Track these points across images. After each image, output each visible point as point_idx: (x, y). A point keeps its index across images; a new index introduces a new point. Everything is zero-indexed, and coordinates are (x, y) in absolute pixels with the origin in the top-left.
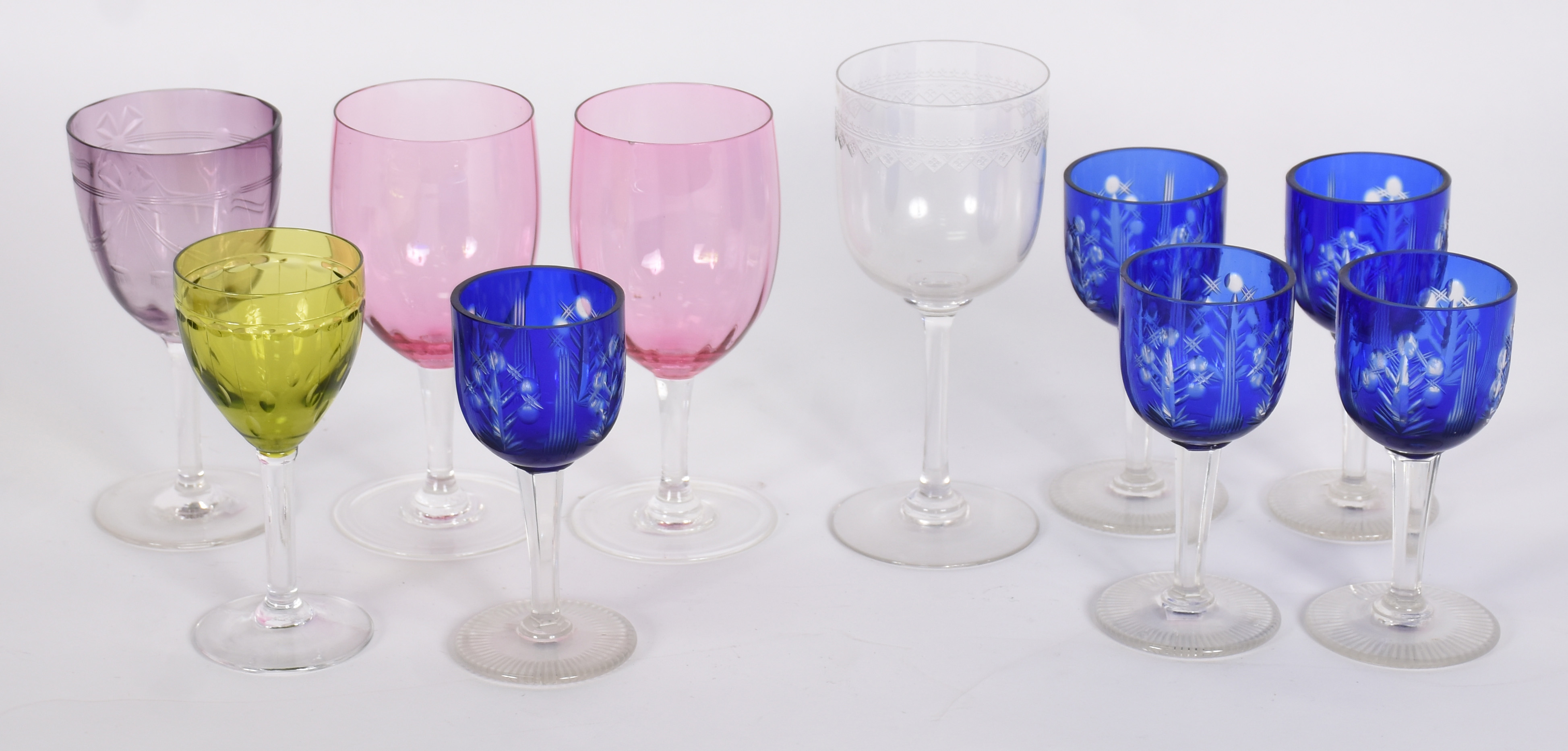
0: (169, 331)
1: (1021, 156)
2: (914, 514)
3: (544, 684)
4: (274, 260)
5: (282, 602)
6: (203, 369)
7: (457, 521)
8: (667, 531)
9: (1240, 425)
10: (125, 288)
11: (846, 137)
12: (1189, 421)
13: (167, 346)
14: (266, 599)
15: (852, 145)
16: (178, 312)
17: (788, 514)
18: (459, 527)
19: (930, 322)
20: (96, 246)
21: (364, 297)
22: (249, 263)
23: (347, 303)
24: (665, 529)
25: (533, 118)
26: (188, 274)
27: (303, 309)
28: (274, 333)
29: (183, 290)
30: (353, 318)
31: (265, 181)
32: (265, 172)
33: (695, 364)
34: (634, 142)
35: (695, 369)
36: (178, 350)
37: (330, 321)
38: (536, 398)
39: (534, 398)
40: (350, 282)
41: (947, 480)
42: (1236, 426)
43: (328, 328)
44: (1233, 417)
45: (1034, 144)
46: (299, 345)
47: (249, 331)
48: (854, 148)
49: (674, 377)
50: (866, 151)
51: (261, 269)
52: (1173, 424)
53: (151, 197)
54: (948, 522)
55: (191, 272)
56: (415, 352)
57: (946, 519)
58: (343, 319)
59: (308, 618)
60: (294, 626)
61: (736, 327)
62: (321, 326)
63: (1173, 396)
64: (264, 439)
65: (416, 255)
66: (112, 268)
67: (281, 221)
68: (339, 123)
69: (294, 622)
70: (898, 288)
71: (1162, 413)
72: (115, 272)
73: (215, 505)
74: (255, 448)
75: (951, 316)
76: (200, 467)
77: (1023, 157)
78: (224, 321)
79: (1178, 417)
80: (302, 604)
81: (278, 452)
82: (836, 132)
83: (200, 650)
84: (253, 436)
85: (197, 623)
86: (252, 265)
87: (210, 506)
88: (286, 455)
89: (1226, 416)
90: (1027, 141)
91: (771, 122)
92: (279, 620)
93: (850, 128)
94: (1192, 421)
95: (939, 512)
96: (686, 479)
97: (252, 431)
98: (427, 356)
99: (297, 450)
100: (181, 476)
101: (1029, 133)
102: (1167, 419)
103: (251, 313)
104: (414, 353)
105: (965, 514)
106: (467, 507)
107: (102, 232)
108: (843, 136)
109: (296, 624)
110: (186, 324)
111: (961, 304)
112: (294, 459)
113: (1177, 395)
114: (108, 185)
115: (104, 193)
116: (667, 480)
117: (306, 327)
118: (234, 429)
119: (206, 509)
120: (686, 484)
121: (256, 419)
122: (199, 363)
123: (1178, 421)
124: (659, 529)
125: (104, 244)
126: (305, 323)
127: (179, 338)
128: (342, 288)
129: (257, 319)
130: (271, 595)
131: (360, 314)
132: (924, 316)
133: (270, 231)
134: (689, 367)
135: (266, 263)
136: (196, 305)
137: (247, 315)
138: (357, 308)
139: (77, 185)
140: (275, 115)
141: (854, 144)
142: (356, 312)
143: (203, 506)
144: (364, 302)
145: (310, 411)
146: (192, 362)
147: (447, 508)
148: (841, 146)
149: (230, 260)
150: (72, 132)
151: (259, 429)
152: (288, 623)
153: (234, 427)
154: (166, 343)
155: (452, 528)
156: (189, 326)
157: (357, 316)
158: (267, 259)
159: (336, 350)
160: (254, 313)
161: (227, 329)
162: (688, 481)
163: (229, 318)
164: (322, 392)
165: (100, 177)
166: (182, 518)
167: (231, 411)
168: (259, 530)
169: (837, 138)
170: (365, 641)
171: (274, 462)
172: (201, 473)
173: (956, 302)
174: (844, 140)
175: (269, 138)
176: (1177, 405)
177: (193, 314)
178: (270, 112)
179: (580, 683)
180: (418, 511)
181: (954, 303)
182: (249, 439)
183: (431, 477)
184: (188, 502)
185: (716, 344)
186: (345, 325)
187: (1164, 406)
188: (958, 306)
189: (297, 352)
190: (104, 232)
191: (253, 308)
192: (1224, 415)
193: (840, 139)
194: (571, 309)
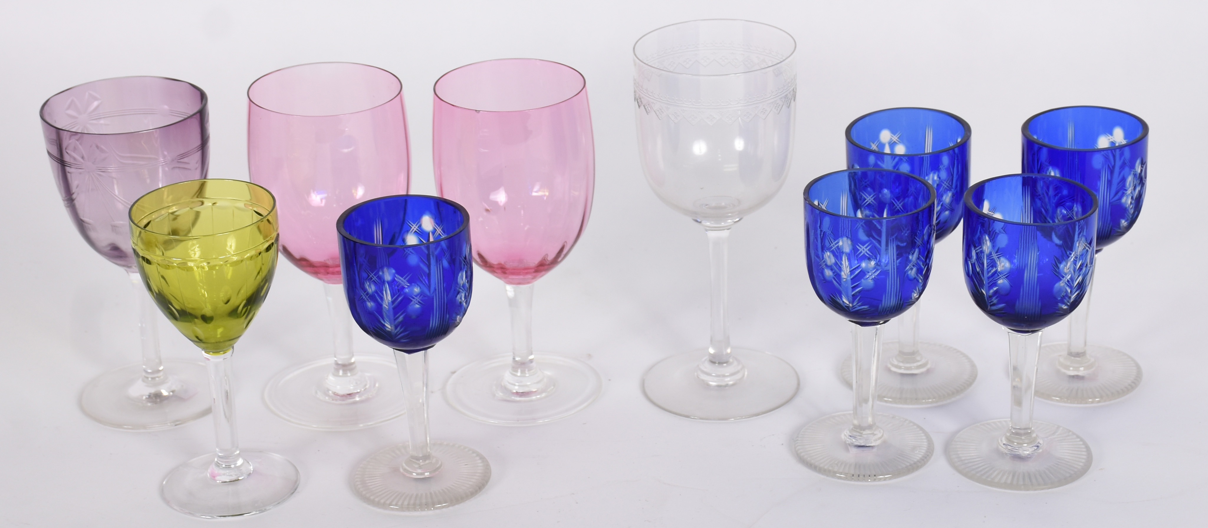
0: (130, 265)
1: (777, 110)
2: (703, 377)
3: (422, 510)
4: (208, 203)
5: (228, 462)
6: (156, 293)
7: (359, 397)
8: (518, 399)
9: (901, 307)
10: (93, 235)
11: (642, 99)
12: (863, 307)
13: (129, 275)
14: (216, 460)
15: (648, 105)
16: (134, 250)
17: (610, 380)
18: (361, 402)
19: (712, 234)
20: (68, 203)
21: (278, 232)
22: (188, 207)
23: (265, 237)
24: (517, 397)
25: (401, 92)
26: (141, 219)
27: (231, 244)
28: (209, 264)
29: (138, 233)
30: (270, 249)
31: (196, 149)
32: (196, 142)
33: (535, 274)
34: (480, 111)
35: (534, 278)
36: (136, 278)
37: (253, 253)
40: (268, 220)
41: (729, 351)
42: (898, 308)
43: (251, 258)
44: (896, 301)
45: (786, 100)
46: (229, 272)
47: (190, 264)
48: (649, 108)
49: (519, 284)
50: (658, 111)
51: (199, 211)
52: (850, 309)
53: (108, 166)
54: (731, 383)
55: (143, 217)
56: (319, 273)
57: (730, 381)
58: (262, 250)
59: (249, 473)
60: (238, 480)
61: (565, 244)
62: (245, 257)
63: (850, 290)
64: (207, 343)
65: (317, 199)
66: (81, 220)
67: (212, 173)
68: (251, 102)
69: (239, 477)
70: (687, 212)
71: (842, 302)
72: (83, 223)
73: (173, 392)
74: (201, 349)
75: (728, 229)
76: (160, 363)
77: (778, 111)
78: (170, 258)
79: (855, 304)
80: (243, 462)
81: (218, 351)
82: (635, 95)
83: (167, 502)
84: (198, 340)
85: (163, 481)
86: (191, 208)
87: (169, 393)
88: (226, 353)
89: (890, 302)
90: (781, 98)
91: (584, 89)
92: (227, 475)
93: (645, 93)
94: (866, 307)
95: (724, 376)
96: (531, 357)
97: (197, 337)
98: (329, 276)
99: (233, 348)
100: (147, 372)
101: (782, 91)
102: (846, 306)
103: (192, 249)
104: (319, 275)
105: (744, 376)
106: (366, 385)
107: (72, 193)
108: (640, 98)
109: (240, 478)
110: (141, 259)
111: (735, 221)
112: (232, 356)
113: (854, 288)
114: (75, 159)
115: (71, 164)
116: (517, 359)
117: (235, 258)
118: (183, 336)
119: (167, 396)
120: (531, 361)
121: (200, 329)
122: (152, 288)
123: (855, 307)
124: (513, 398)
125: (74, 202)
126: (233, 255)
127: (137, 269)
128: (262, 225)
129: (197, 253)
130: (220, 457)
131: (275, 245)
132: (707, 230)
133: (205, 182)
134: (530, 276)
135: (202, 206)
136: (148, 245)
137: (190, 251)
138: (273, 241)
139: (51, 159)
140: (203, 96)
141: (648, 104)
142: (273, 244)
143: (165, 393)
144: (278, 235)
145: (242, 321)
146: (148, 288)
147: (351, 389)
148: (639, 106)
149: (173, 206)
150: (44, 118)
151: (202, 335)
152: (234, 478)
153: (184, 335)
154: (128, 272)
155: (356, 403)
156: (143, 262)
157: (273, 247)
158: (203, 203)
159: (259, 273)
160: (195, 249)
161: (173, 263)
162: (533, 359)
163: (175, 255)
164: (249, 306)
165: (67, 152)
166: (149, 404)
167: (180, 324)
168: (208, 412)
169: (636, 100)
170: (293, 488)
171: (214, 359)
172: (161, 368)
173: (731, 220)
174: (641, 102)
175: (198, 115)
176: (853, 295)
177: (146, 252)
178: (198, 93)
179: (451, 508)
180: (328, 390)
181: (730, 221)
182: (196, 343)
183: (337, 364)
184: (153, 390)
185: (551, 257)
186: (264, 254)
187: (843, 296)
188: (733, 223)
189: (229, 276)
190: (73, 193)
191: (193, 245)
192: (889, 300)
193: (638, 101)
194: (418, 226)
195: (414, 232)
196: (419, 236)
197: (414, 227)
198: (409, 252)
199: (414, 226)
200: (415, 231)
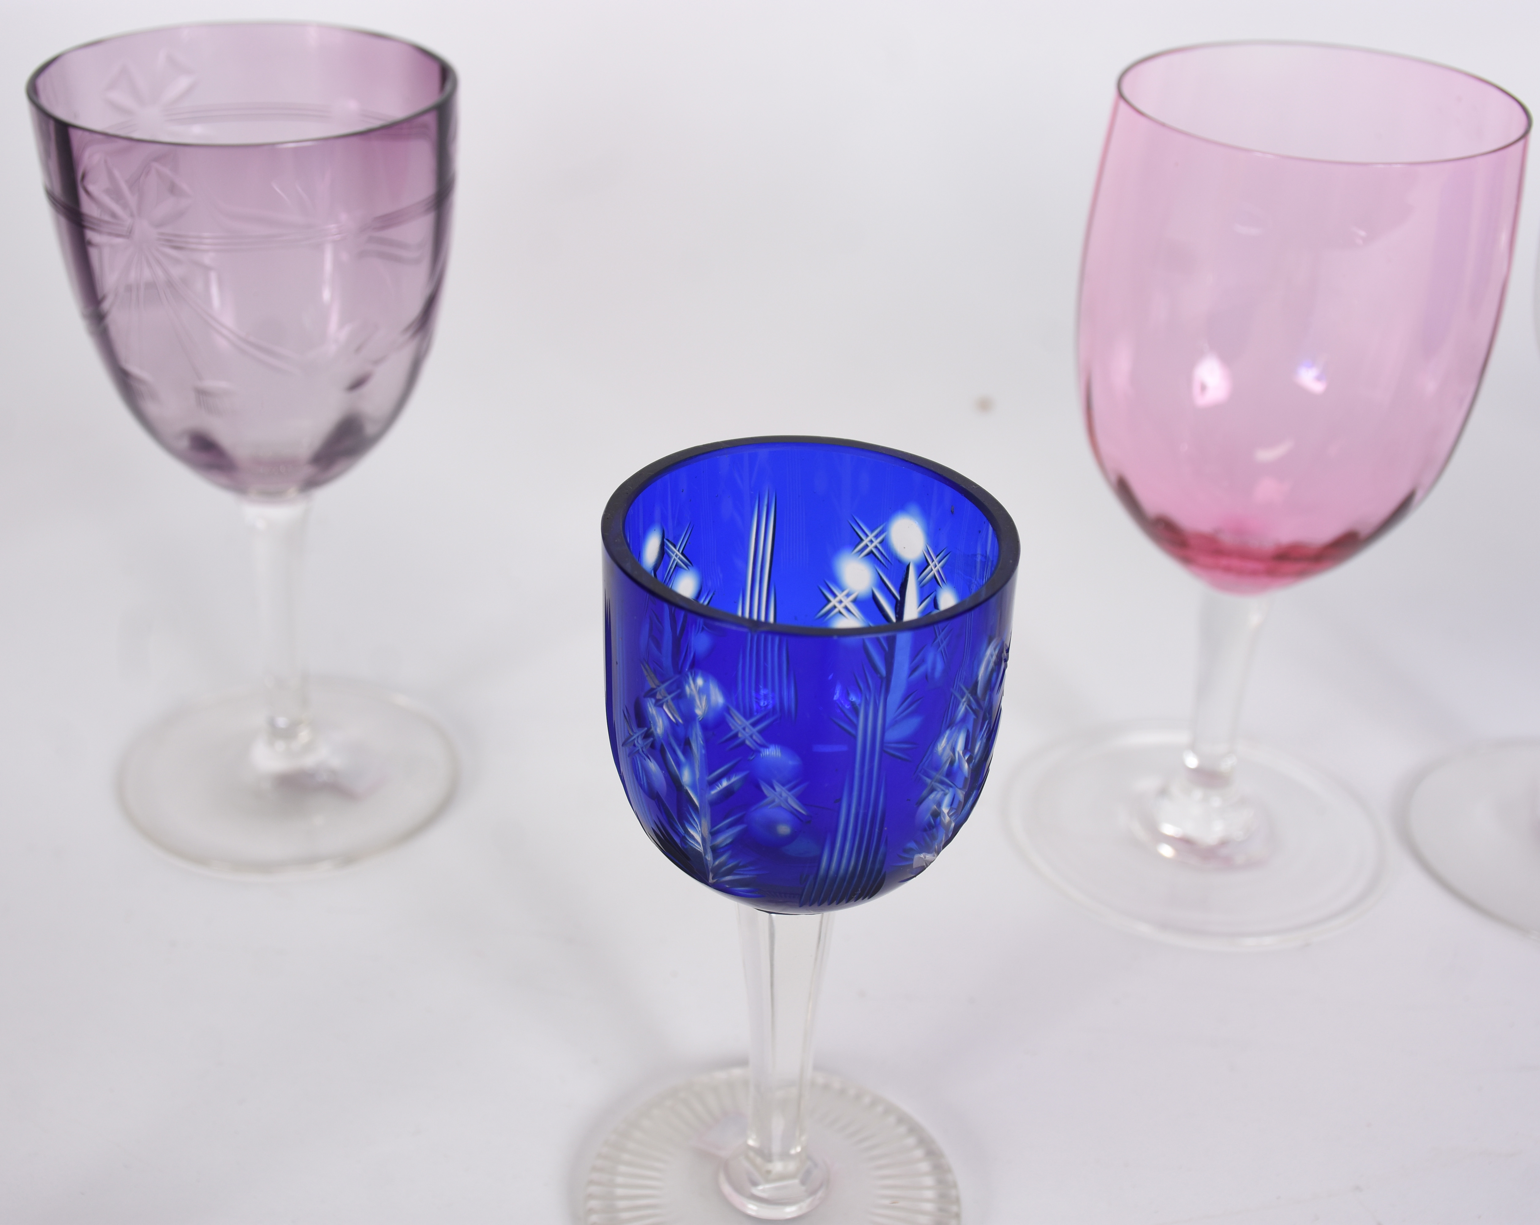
0: (242, 488)
10: (150, 408)
31: (422, 205)
32: (422, 189)
38: (794, 791)
39: (790, 790)
53: (191, 236)
66: (126, 373)
72: (128, 378)
107: (100, 297)
115: (99, 225)
150: (40, 101)
165: (89, 192)
190: (104, 298)
194: (880, 539)
195: (868, 554)
196: (880, 567)
197: (871, 541)
198: (840, 607)
199: (871, 536)
200: (871, 552)
